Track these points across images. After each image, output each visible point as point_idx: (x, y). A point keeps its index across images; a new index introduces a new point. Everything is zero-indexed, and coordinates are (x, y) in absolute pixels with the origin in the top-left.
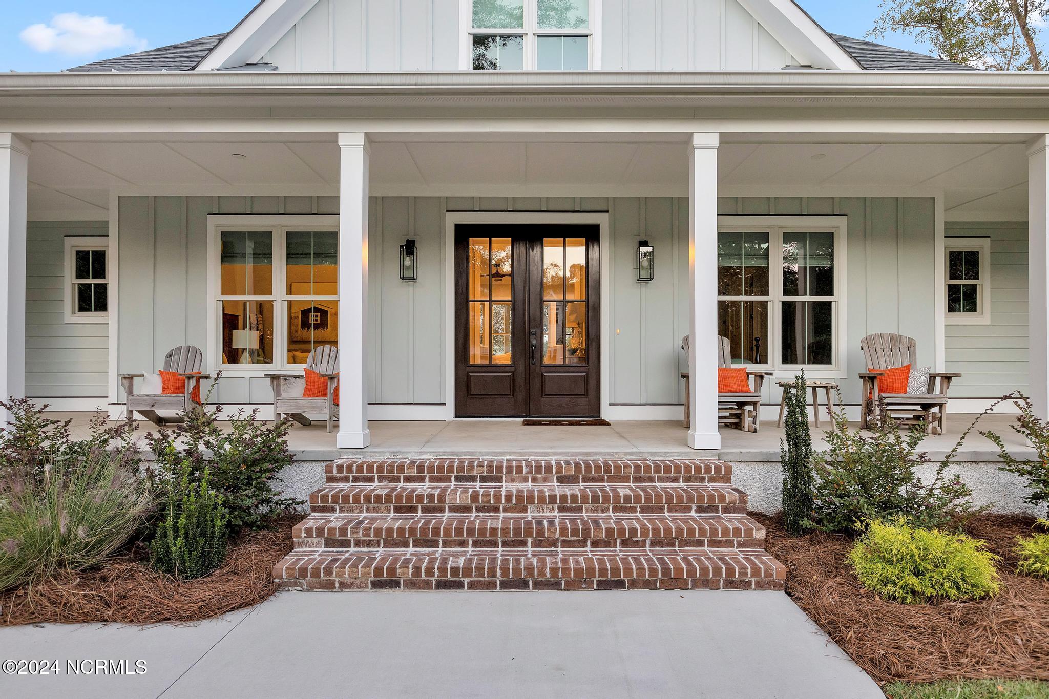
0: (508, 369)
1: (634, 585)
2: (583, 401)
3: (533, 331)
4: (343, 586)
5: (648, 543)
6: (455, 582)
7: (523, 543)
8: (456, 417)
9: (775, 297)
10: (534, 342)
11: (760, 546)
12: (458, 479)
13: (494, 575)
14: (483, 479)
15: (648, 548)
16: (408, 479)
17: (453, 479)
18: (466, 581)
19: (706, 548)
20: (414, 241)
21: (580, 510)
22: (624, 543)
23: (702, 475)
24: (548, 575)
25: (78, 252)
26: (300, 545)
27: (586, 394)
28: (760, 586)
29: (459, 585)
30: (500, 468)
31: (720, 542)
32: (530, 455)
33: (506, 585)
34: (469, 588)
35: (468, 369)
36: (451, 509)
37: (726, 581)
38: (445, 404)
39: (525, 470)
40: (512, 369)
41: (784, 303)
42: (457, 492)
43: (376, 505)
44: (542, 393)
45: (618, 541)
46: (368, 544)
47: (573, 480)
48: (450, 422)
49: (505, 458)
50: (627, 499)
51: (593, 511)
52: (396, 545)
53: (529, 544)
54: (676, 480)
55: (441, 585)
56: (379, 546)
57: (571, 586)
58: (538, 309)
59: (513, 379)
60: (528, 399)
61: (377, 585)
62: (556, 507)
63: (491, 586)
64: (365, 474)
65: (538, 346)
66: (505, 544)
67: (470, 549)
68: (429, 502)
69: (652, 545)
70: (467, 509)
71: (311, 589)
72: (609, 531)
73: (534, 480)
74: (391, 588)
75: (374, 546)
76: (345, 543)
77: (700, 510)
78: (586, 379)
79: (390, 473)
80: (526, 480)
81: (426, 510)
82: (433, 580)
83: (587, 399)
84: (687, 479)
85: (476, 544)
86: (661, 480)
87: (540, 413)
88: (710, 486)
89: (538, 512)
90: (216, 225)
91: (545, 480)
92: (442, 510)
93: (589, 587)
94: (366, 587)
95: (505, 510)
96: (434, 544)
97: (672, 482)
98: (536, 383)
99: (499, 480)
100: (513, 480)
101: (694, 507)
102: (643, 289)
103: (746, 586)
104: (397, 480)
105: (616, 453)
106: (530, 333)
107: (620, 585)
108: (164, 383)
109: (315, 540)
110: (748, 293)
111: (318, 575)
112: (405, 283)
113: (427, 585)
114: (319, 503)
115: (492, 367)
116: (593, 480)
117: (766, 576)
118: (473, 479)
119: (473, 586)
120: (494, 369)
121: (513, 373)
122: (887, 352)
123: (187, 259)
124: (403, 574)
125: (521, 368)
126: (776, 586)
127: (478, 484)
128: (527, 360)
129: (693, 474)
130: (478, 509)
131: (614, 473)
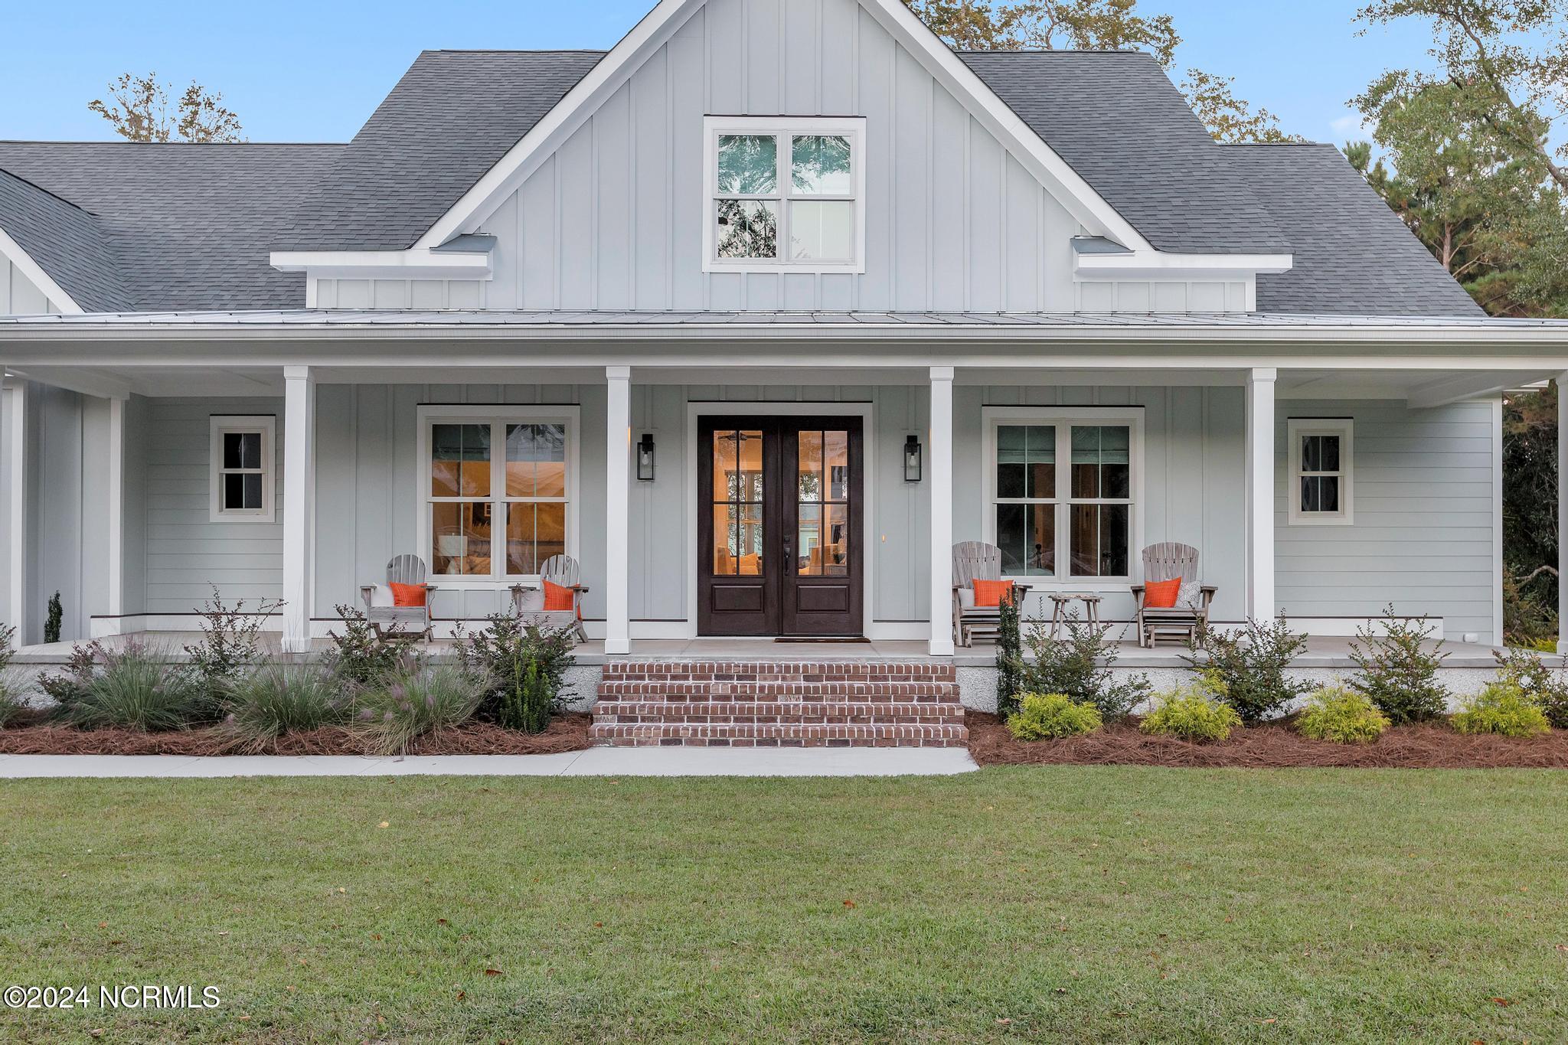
0: (758, 581)
1: (856, 743)
2: (843, 618)
3: (786, 537)
4: (640, 743)
5: (872, 719)
6: (723, 740)
7: (774, 720)
8: (699, 635)
9: (1063, 500)
10: (788, 550)
11: (960, 722)
12: (717, 677)
13: (752, 736)
14: (739, 678)
15: (872, 724)
16: (674, 678)
17: (713, 677)
18: (731, 740)
19: (918, 724)
20: (651, 435)
21: (821, 699)
22: (853, 720)
23: (930, 674)
24: (792, 735)
25: (227, 436)
26: (598, 720)
27: (847, 610)
28: (949, 744)
29: (726, 743)
30: (754, 668)
31: (929, 719)
32: (780, 660)
33: (760, 743)
34: (733, 745)
35: (713, 581)
36: (714, 699)
37: (924, 741)
38: (686, 621)
39: (776, 669)
40: (762, 581)
41: (1072, 506)
42: (720, 687)
43: (652, 695)
44: (798, 609)
45: (849, 718)
46: (652, 720)
47: (818, 678)
48: (693, 641)
49: (758, 663)
50: (860, 690)
51: (831, 700)
52: (674, 721)
53: (779, 720)
54: (907, 679)
55: (713, 743)
56: (660, 722)
57: (809, 744)
58: (793, 512)
59: (763, 594)
60: (781, 617)
61: (665, 743)
62: (801, 696)
63: (750, 744)
64: (637, 673)
65: (793, 554)
66: (759, 720)
67: (732, 724)
68: (696, 692)
69: (875, 721)
70: (727, 698)
71: (616, 745)
72: (842, 710)
73: (784, 678)
74: (676, 744)
75: (656, 721)
76: (634, 720)
77: (920, 699)
78: (848, 593)
79: (658, 672)
80: (777, 678)
81: (693, 699)
82: (707, 739)
83: (847, 615)
84: (917, 679)
85: (736, 720)
86: (894, 679)
87: (794, 631)
88: (934, 683)
89: (787, 700)
90: (426, 417)
91: (793, 679)
92: (707, 699)
93: (822, 745)
94: (657, 744)
95: (759, 700)
96: (704, 720)
97: (904, 680)
98: (790, 597)
99: (754, 678)
100: (765, 679)
101: (916, 697)
102: (912, 491)
103: (939, 744)
104: (665, 678)
105: (859, 659)
106: (784, 541)
107: (845, 743)
108: (396, 596)
109: (610, 717)
110: (1031, 495)
111: (622, 735)
112: (641, 483)
113: (702, 743)
114: (606, 693)
115: (738, 578)
116: (835, 679)
117: (953, 737)
118: (731, 678)
119: (736, 744)
120: (742, 581)
121: (763, 585)
122: (1170, 563)
123: (393, 456)
124: (685, 734)
125: (773, 579)
126: (962, 744)
127: (735, 682)
128: (780, 573)
129: (921, 674)
130: (736, 699)
131: (854, 673)
